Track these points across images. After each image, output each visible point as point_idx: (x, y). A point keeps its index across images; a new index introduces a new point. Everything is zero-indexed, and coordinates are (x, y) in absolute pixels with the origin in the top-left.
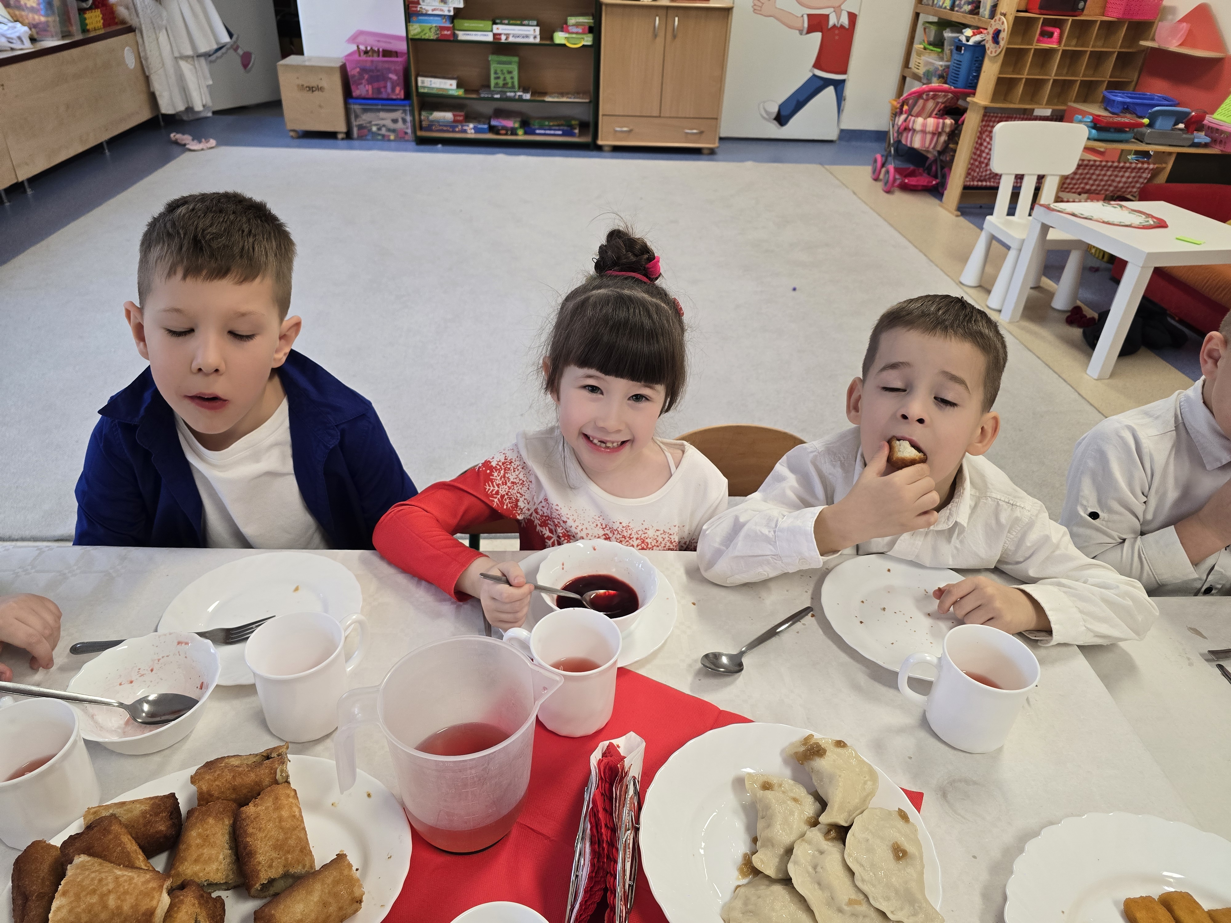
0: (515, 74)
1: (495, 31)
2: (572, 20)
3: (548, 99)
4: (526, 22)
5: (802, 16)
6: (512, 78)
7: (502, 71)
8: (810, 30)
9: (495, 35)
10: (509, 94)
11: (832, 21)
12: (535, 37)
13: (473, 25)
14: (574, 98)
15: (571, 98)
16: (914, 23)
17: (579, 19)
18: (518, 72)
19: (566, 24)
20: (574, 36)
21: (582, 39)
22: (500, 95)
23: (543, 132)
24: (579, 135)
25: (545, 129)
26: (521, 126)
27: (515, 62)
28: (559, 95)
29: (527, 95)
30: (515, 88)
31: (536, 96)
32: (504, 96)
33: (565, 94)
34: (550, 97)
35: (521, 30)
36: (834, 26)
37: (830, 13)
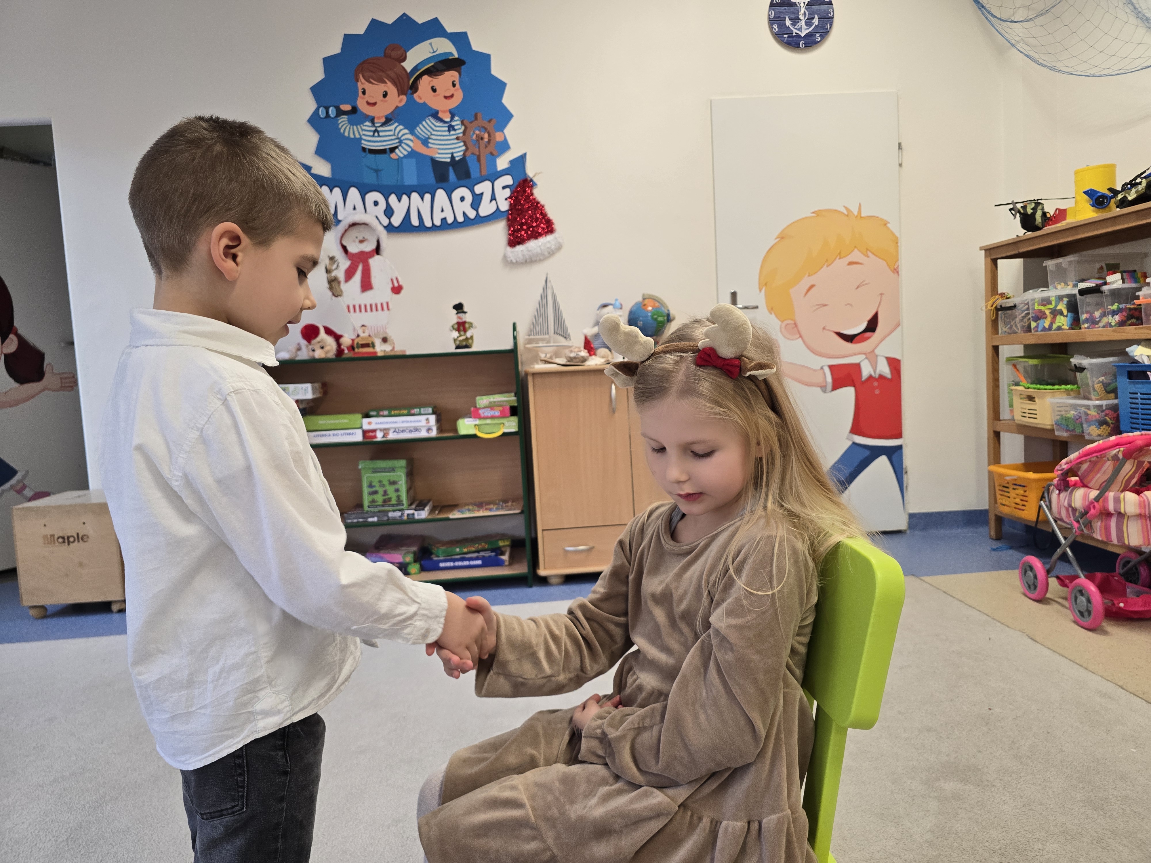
0: (403, 484)
1: (366, 427)
2: (483, 401)
3: (455, 515)
4: (416, 411)
5: (822, 368)
6: (397, 490)
7: (380, 482)
8: (837, 385)
9: (365, 432)
10: (391, 514)
11: (866, 371)
12: (429, 430)
13: (332, 422)
14: (497, 509)
15: (490, 510)
16: (993, 361)
17: (494, 398)
18: (407, 482)
19: (476, 407)
20: (488, 421)
21: (502, 425)
22: (378, 517)
23: (451, 564)
24: (510, 564)
25: (454, 560)
26: (415, 561)
27: (402, 467)
28: (475, 507)
29: (422, 512)
30: (403, 505)
31: (437, 512)
32: (386, 518)
33: (484, 505)
34: (459, 511)
35: (407, 422)
36: (870, 377)
37: (861, 361)
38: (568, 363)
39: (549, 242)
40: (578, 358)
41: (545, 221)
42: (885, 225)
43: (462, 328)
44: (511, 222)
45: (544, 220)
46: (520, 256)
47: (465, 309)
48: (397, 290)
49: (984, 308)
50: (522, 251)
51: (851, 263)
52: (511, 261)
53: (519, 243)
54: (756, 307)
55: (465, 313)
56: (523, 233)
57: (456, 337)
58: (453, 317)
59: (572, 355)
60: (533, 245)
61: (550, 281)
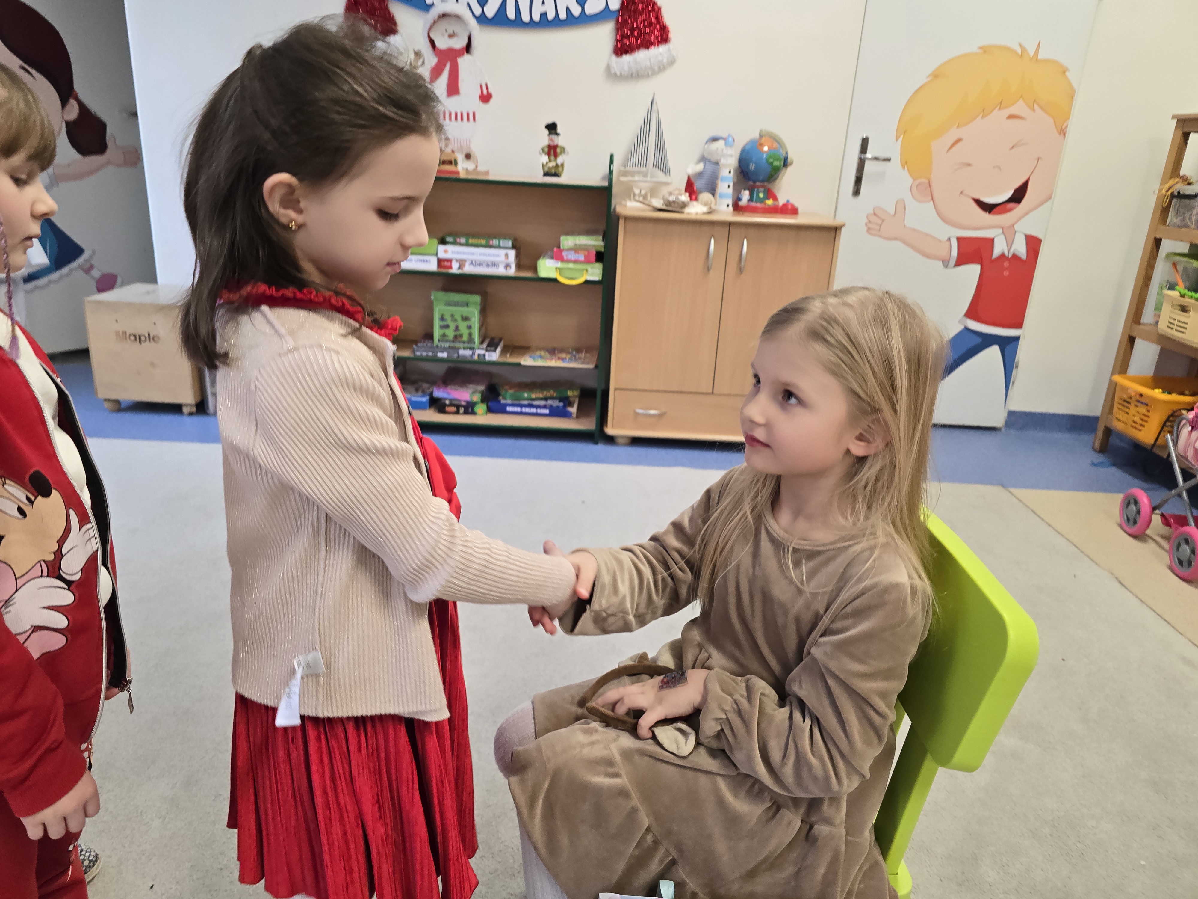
0: (475, 322)
1: (441, 254)
2: (568, 241)
3: (527, 361)
4: (495, 242)
5: (949, 239)
6: (469, 327)
7: (452, 316)
8: (962, 259)
9: (440, 261)
10: (462, 352)
11: (999, 248)
12: (507, 266)
14: (570, 361)
15: (563, 359)
16: (1150, 254)
17: (579, 240)
18: (480, 320)
19: (559, 247)
20: (571, 265)
21: (585, 271)
22: (448, 353)
23: (518, 409)
24: (578, 417)
25: (521, 406)
26: (483, 401)
27: (475, 303)
28: (547, 353)
29: (493, 354)
30: (474, 343)
31: (508, 355)
32: (456, 355)
33: (556, 352)
34: (531, 357)
35: (485, 255)
36: (1003, 256)
37: (997, 236)
38: (664, 207)
39: (661, 54)
40: (678, 203)
41: (660, 26)
42: (1064, 72)
43: (552, 152)
44: (620, 27)
45: (658, 27)
46: (626, 68)
47: (559, 130)
48: (486, 98)
49: (1157, 192)
50: (629, 62)
51: (1011, 117)
52: (615, 74)
53: (626, 52)
54: (889, 160)
55: (557, 134)
56: (633, 40)
57: (545, 163)
58: (544, 138)
59: (672, 198)
60: (642, 56)
61: (656, 103)
